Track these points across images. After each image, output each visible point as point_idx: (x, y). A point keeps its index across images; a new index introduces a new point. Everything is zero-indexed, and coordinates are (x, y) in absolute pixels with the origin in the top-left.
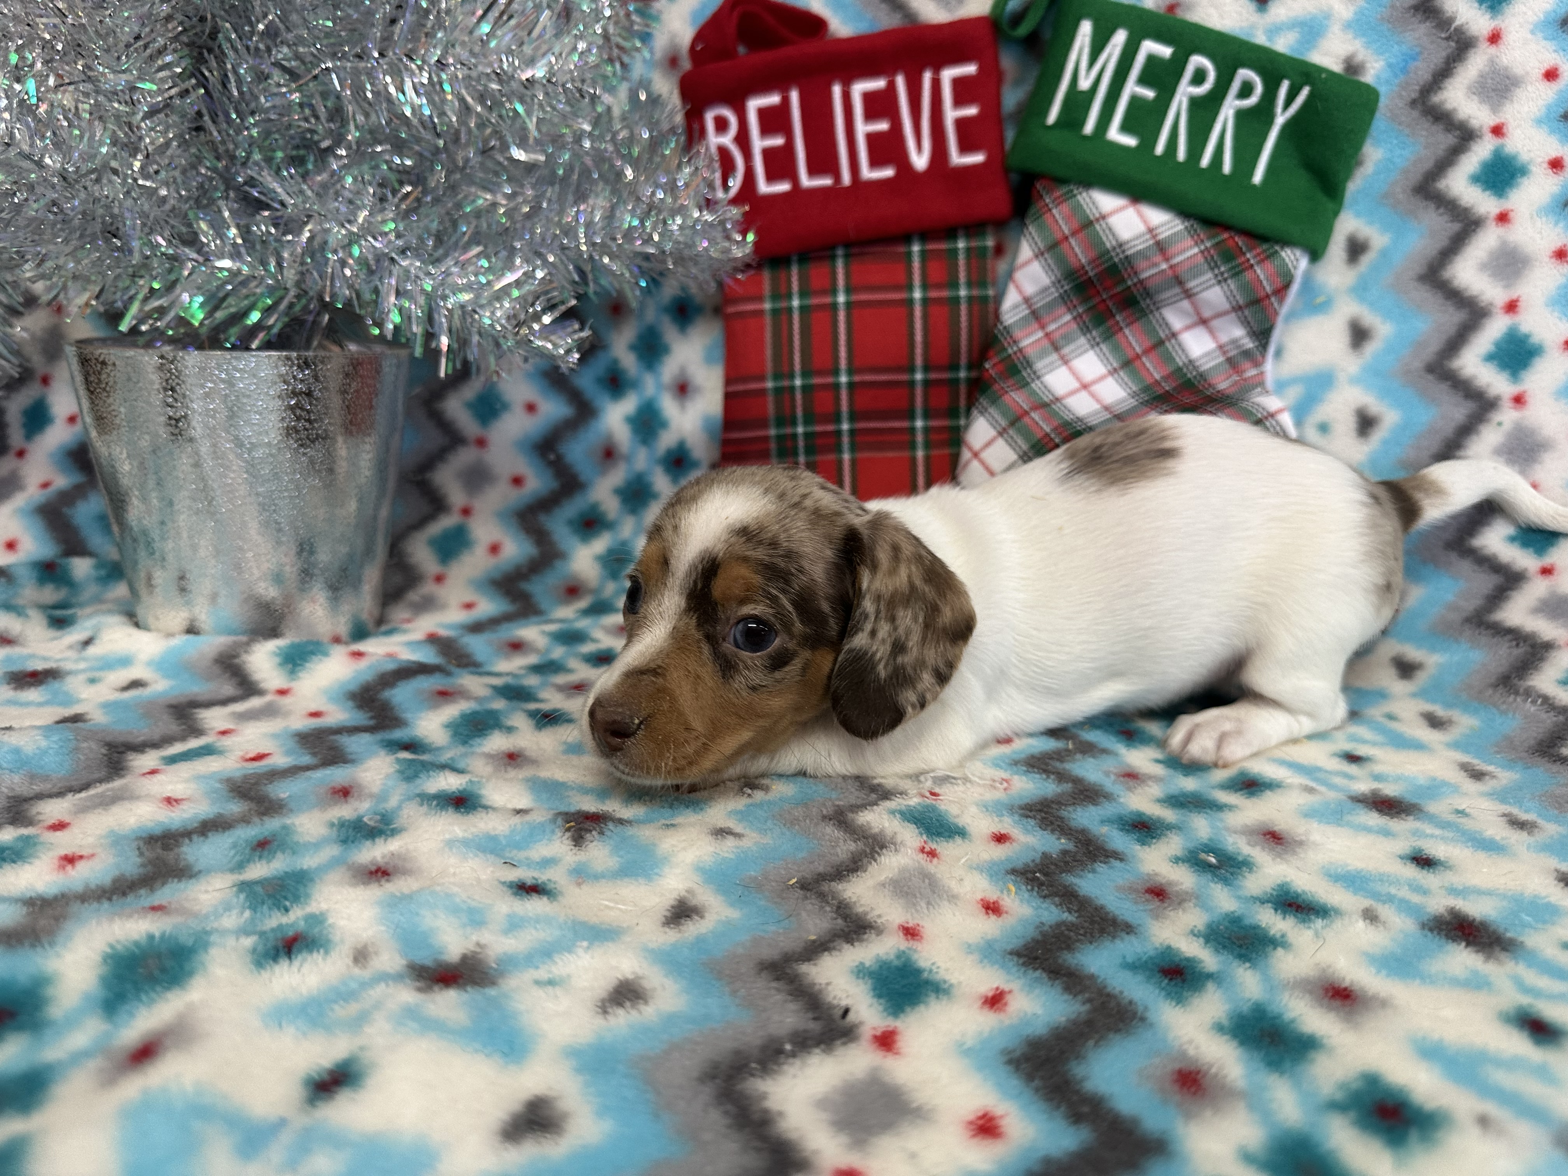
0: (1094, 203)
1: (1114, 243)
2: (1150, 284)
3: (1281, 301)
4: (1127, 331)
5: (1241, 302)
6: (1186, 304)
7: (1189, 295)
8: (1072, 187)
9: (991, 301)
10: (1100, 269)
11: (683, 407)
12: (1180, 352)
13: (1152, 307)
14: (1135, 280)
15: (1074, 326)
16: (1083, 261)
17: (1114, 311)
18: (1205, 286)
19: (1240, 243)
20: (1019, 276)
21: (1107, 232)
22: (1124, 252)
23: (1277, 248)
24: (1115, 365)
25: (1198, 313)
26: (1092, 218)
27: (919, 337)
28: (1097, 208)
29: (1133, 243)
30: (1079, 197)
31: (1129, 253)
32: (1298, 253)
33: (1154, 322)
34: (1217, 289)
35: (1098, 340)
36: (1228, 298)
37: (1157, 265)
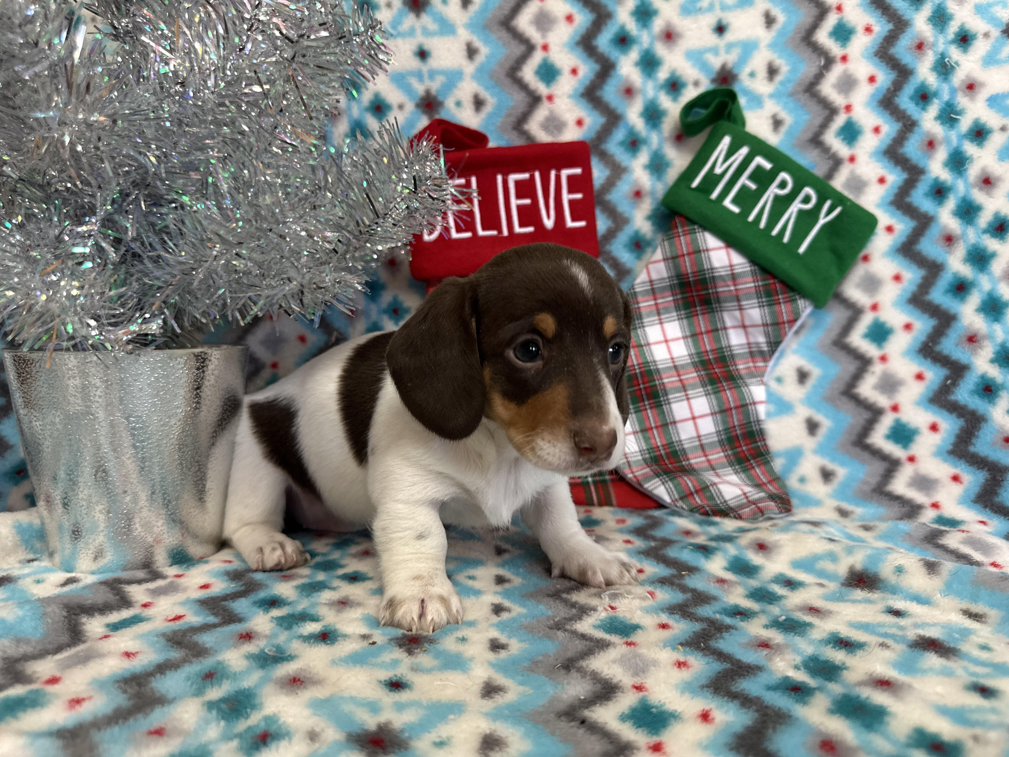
0: (705, 241)
1: (709, 266)
2: (722, 296)
3: (790, 328)
4: (700, 317)
5: (769, 322)
6: (737, 313)
7: (741, 309)
8: (696, 227)
10: (697, 278)
12: (725, 339)
13: (718, 309)
14: (714, 291)
15: (672, 304)
16: (689, 271)
17: (697, 304)
18: (751, 306)
19: (778, 288)
20: (651, 266)
21: (707, 259)
22: (713, 273)
23: (797, 297)
24: (688, 334)
25: (743, 321)
26: (701, 248)
28: (706, 244)
29: (719, 270)
30: (698, 234)
31: (716, 274)
32: (808, 303)
33: (717, 318)
34: (757, 310)
35: (683, 316)
36: (762, 317)
37: (728, 286)
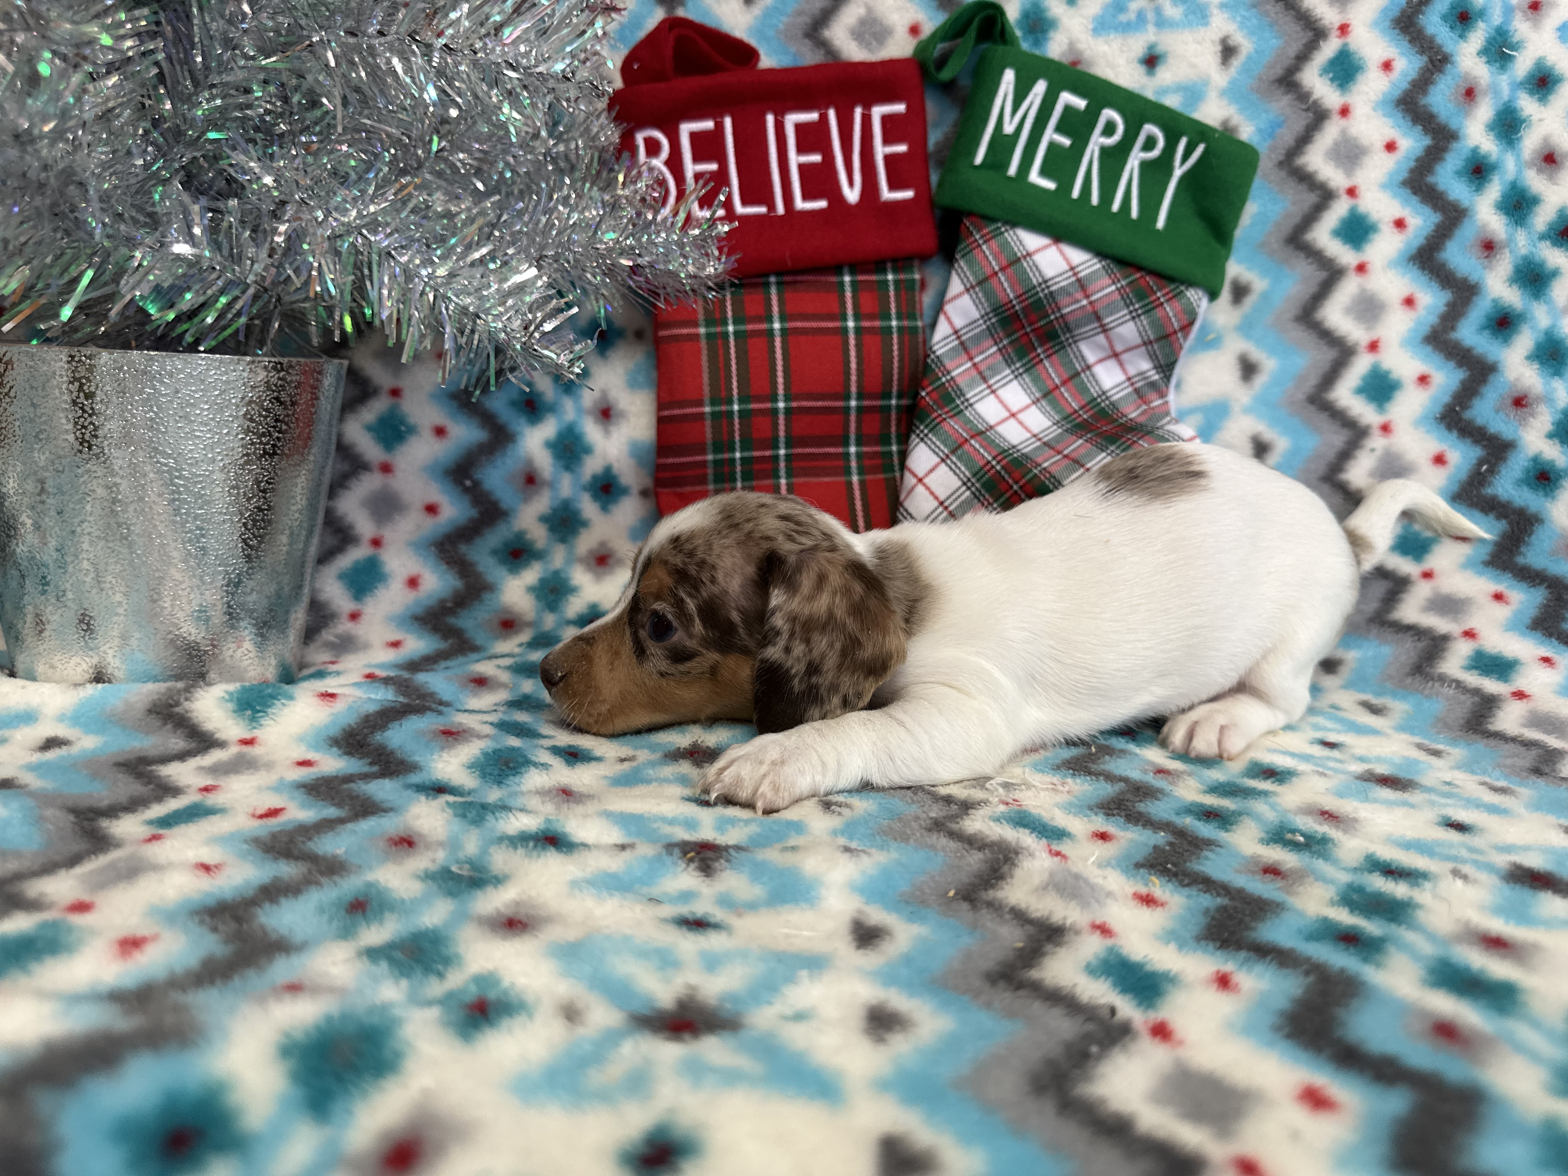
0: (1021, 242)
1: (1040, 280)
2: (1070, 319)
3: (1186, 337)
4: (1047, 363)
5: (1152, 337)
6: (1101, 338)
7: (1105, 330)
8: (1000, 225)
9: (920, 331)
10: (1026, 303)
11: (607, 433)
12: (1094, 383)
13: (1071, 341)
14: (1058, 315)
15: (1000, 358)
16: (1012, 296)
17: (1036, 344)
18: (1120, 321)
19: (1151, 283)
20: (948, 308)
21: (1034, 269)
22: (1048, 287)
23: (1182, 288)
24: (1038, 395)
25: (1112, 346)
26: (1019, 254)
27: (853, 365)
28: (1023, 246)
29: (1057, 280)
30: (1006, 234)
31: (1053, 288)
32: (1200, 293)
33: (1072, 355)
34: (1131, 324)
35: (1021, 371)
36: (1140, 333)
37: (1078, 301)
